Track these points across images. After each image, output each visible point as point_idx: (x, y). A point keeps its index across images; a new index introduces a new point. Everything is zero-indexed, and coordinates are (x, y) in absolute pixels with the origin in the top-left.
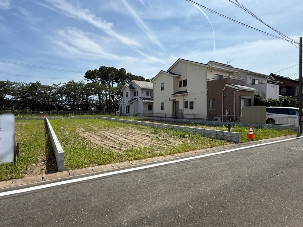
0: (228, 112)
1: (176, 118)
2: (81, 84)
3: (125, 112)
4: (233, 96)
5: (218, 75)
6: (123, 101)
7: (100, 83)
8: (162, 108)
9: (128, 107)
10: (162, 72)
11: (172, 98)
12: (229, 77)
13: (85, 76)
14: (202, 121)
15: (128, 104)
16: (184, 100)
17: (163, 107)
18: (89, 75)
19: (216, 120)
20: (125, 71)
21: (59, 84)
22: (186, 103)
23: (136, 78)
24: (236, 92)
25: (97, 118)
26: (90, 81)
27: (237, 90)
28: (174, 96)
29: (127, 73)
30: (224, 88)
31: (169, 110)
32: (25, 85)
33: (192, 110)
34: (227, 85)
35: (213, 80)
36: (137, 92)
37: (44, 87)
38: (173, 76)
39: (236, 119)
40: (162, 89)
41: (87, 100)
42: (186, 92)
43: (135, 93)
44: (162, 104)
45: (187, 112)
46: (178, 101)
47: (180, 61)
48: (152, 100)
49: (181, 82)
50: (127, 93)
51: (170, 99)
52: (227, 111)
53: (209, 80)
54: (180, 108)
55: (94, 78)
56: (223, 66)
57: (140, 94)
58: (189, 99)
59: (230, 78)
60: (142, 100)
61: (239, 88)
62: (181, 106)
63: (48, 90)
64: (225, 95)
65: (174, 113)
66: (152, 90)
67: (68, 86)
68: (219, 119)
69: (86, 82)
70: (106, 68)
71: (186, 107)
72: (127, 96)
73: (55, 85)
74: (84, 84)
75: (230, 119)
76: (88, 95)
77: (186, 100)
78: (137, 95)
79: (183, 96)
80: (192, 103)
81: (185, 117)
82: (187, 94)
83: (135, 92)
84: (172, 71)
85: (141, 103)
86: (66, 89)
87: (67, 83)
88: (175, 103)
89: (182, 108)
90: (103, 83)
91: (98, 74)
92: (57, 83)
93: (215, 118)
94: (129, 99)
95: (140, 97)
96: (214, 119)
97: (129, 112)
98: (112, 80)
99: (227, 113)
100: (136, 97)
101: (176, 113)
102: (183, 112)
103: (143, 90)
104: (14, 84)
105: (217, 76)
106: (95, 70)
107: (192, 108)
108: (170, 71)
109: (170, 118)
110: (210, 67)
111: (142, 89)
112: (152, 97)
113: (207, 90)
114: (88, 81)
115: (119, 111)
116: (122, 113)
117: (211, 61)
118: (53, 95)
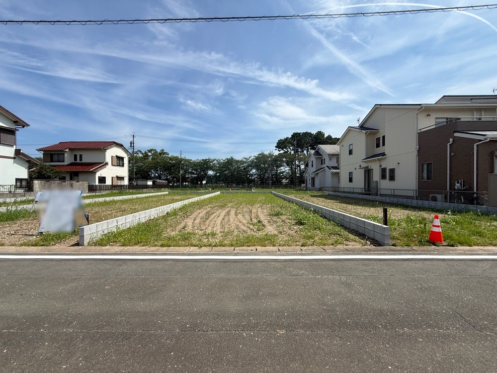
0: (459, 185)
1: (369, 194)
2: (271, 155)
3: (310, 186)
4: (472, 153)
5: (447, 118)
6: (308, 172)
7: (293, 152)
8: (351, 180)
9: (313, 179)
10: (350, 130)
11: (364, 165)
12: (480, 119)
13: (276, 147)
14: (404, 201)
15: (313, 176)
16: (381, 166)
17: (352, 178)
18: (281, 145)
19: (434, 199)
20: (324, 135)
21: (250, 157)
22: (384, 171)
23: (329, 141)
24: (477, 145)
25: (268, 193)
26: (282, 152)
27: (480, 141)
28: (366, 162)
29: (325, 136)
30: (451, 140)
31: (359, 182)
32: (222, 161)
33: (392, 183)
34: (456, 134)
35: (434, 127)
36: (324, 159)
37: (237, 162)
38: (365, 131)
39: (477, 198)
40: (351, 152)
41: (277, 173)
42: (383, 154)
43: (323, 162)
44: (351, 173)
45: (385, 185)
46: (372, 168)
47: (377, 108)
48: (339, 169)
49: (378, 139)
50: (312, 161)
51: (360, 166)
52: (458, 183)
53: (422, 130)
54: (374, 180)
55: (285, 147)
56: (471, 99)
57: (328, 162)
58: (388, 164)
59: (483, 120)
60: (330, 169)
61: (486, 137)
62: (376, 176)
63: (241, 164)
64: (452, 154)
65: (366, 187)
66: (338, 155)
67: (257, 158)
68: (439, 197)
69: (276, 153)
70: (299, 134)
71: (383, 177)
72: (312, 166)
73: (246, 159)
74: (273, 155)
75: (461, 199)
76: (278, 167)
77: (383, 167)
78: (324, 164)
79: (379, 160)
80: (392, 171)
81: (383, 192)
82: (384, 157)
83: (322, 160)
84: (365, 126)
85: (329, 172)
86: (256, 162)
87: (257, 156)
88: (368, 172)
89: (378, 180)
90: (297, 151)
91: (290, 143)
92: (247, 157)
93: (431, 195)
94: (314, 169)
95: (327, 166)
96: (430, 197)
97: (314, 186)
98: (307, 147)
99: (457, 186)
100: (324, 166)
101: (369, 187)
102: (379, 186)
103: (331, 156)
104: (214, 160)
105: (445, 120)
106: (287, 138)
107: (392, 178)
108: (362, 127)
109: (359, 194)
110: (423, 108)
111: (329, 155)
112: (338, 165)
113: (418, 147)
114: (279, 151)
115: (305, 185)
116: (308, 187)
117: (444, 96)
118: (244, 169)
